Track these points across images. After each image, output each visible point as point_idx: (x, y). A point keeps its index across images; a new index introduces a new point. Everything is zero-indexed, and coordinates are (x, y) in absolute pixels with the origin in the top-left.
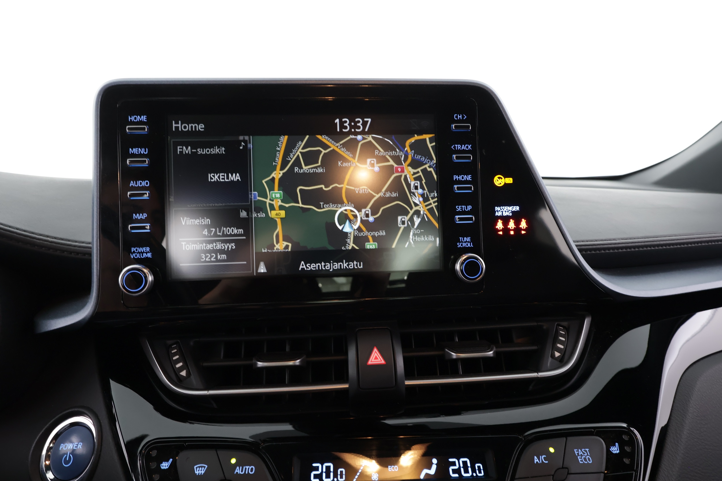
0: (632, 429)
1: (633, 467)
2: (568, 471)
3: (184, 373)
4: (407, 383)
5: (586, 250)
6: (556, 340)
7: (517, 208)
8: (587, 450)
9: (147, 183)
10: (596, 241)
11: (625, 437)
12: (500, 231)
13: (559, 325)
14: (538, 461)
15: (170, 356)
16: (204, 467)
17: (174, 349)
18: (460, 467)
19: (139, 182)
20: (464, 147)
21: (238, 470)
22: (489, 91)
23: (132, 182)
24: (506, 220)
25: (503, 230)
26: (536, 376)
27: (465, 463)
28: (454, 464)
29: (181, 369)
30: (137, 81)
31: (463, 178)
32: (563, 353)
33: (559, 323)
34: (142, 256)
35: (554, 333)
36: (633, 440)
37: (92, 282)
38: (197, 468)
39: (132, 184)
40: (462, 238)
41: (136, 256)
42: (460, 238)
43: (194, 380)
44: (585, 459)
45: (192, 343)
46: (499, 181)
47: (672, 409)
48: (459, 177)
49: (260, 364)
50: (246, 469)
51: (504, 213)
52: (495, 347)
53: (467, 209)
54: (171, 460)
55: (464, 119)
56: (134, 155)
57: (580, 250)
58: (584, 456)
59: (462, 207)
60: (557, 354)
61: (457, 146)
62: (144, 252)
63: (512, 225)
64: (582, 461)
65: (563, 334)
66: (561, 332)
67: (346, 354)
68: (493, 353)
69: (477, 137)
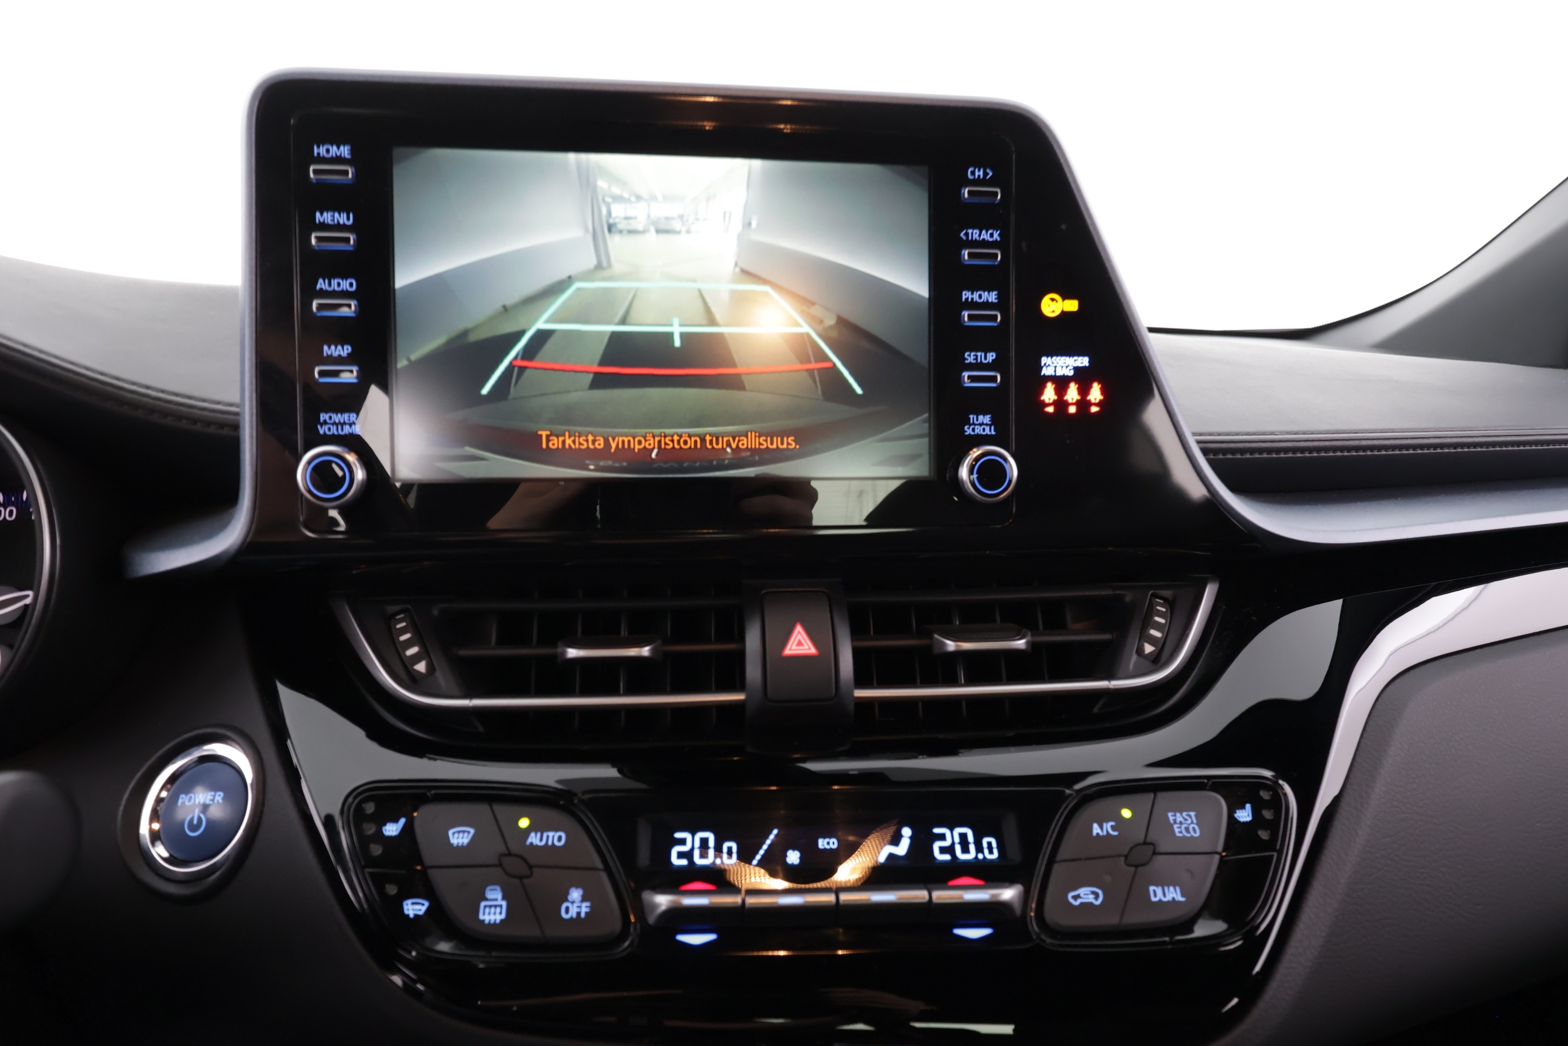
0: (1281, 782)
1: (1274, 845)
2: (1155, 849)
3: (421, 667)
4: (860, 693)
5: (1216, 451)
6: (1147, 622)
7: (1083, 361)
8: (1193, 814)
9: (351, 285)
10: (1237, 434)
11: (1265, 795)
12: (1049, 405)
13: (1155, 596)
14: (1099, 831)
15: (392, 636)
16: (469, 832)
17: (400, 621)
18: (953, 844)
19: (335, 282)
20: (985, 236)
21: (534, 839)
22: (1040, 124)
23: (321, 281)
24: (1061, 383)
25: (1054, 403)
26: (1105, 687)
27: (963, 837)
28: (942, 837)
29: (416, 659)
30: (332, 74)
31: (980, 296)
32: (1160, 646)
33: (1156, 591)
34: (342, 430)
35: (1145, 610)
36: (1277, 802)
37: (242, 480)
38: (454, 833)
39: (322, 284)
40: (975, 417)
41: (329, 429)
42: (971, 416)
43: (442, 678)
44: (1187, 829)
45: (435, 612)
46: (1053, 306)
47: (1357, 749)
48: (972, 294)
49: (572, 653)
50: (548, 837)
51: (1058, 369)
52: (1029, 634)
53: (986, 358)
54: (403, 821)
55: (988, 177)
56: (324, 227)
57: (1205, 452)
58: (1185, 824)
59: (977, 356)
60: (1149, 649)
61: (972, 233)
62: (345, 423)
63: (1072, 394)
64: (1181, 832)
65: (1162, 611)
66: (1158, 608)
67: (742, 639)
68: (1027, 643)
69: (1013, 218)
